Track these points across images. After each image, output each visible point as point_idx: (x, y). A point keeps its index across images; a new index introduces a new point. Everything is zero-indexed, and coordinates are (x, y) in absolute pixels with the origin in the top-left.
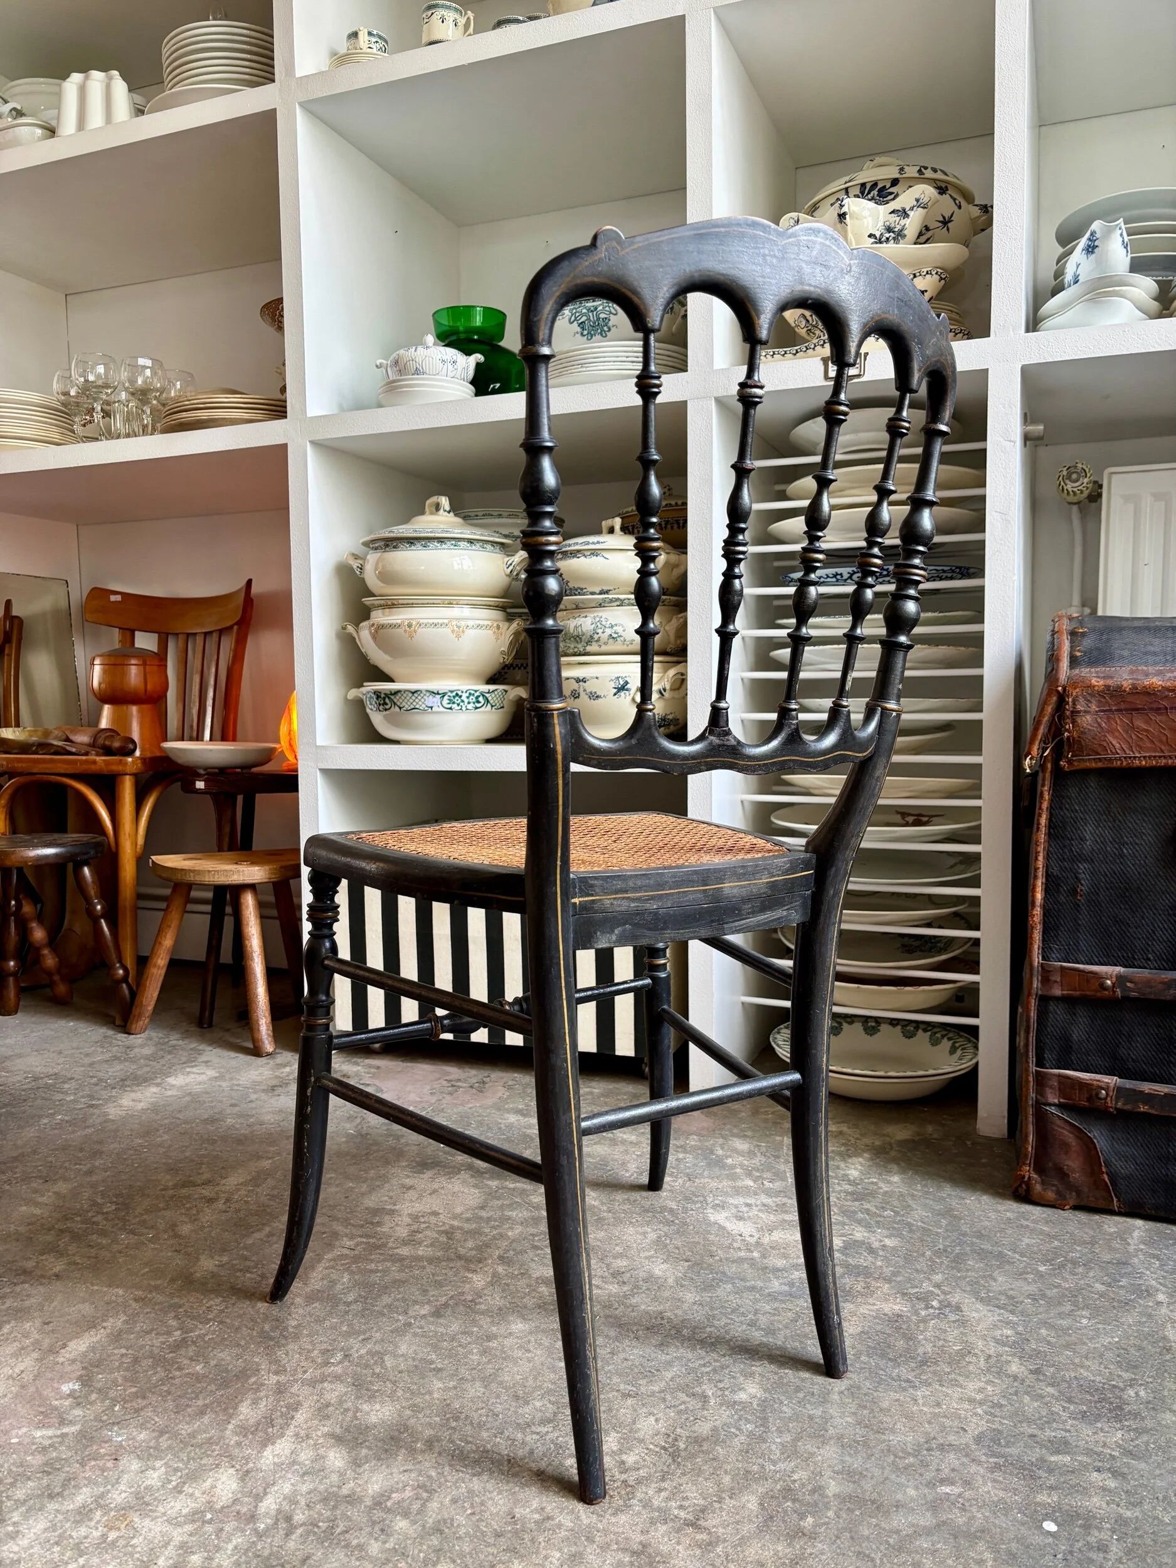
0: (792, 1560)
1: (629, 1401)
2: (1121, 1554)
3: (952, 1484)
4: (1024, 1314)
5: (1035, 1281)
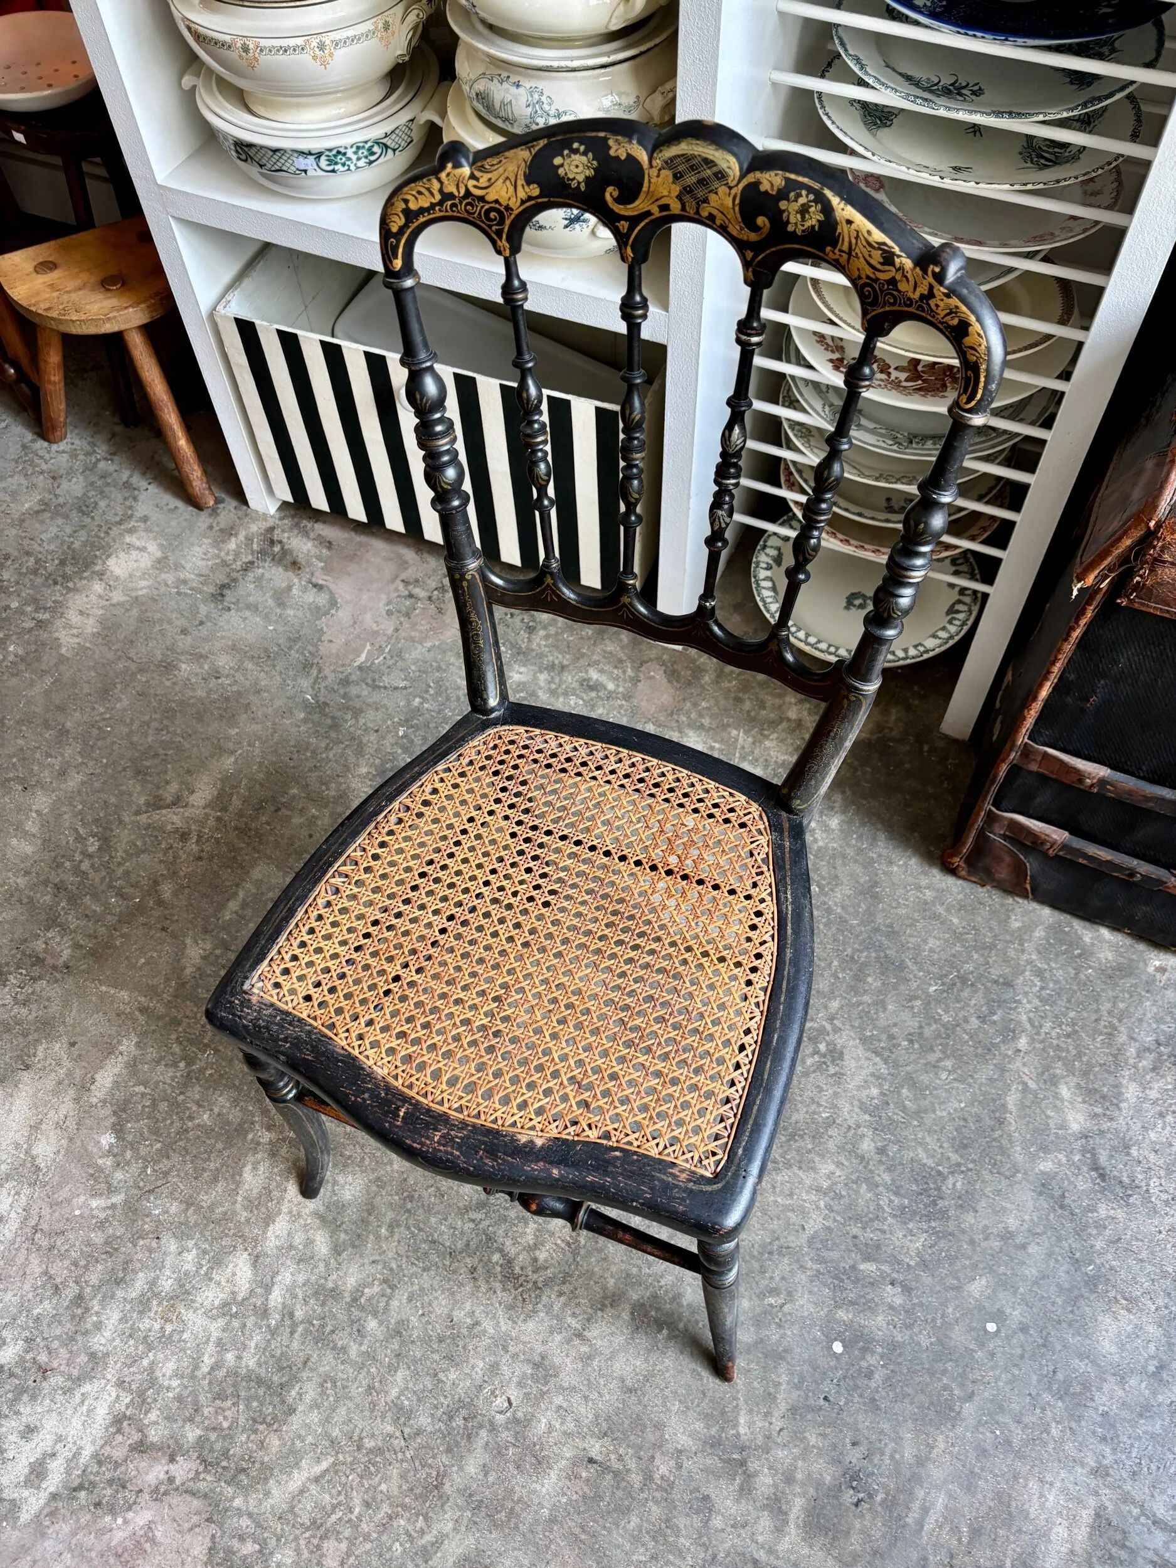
0: (644, 1376)
2: (880, 1382)
3: (778, 1295)
4: (896, 1065)
5: (920, 1012)
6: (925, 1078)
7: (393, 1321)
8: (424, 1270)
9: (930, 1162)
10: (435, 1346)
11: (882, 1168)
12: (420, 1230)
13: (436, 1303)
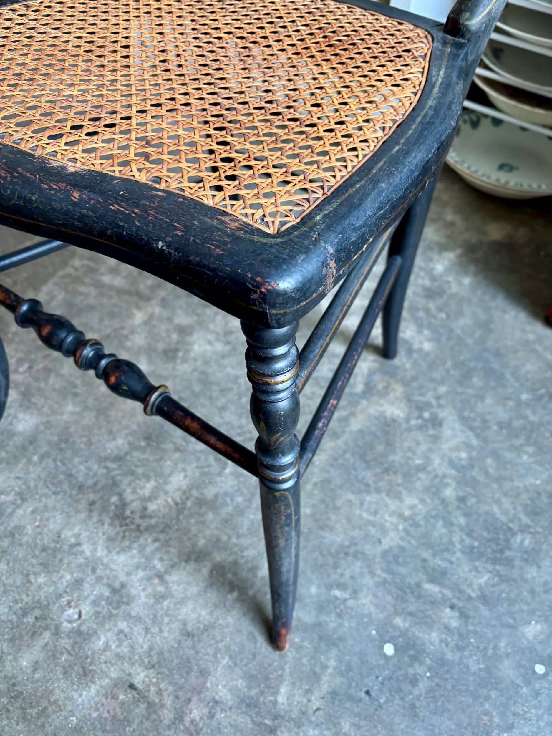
0: (205, 626)
1: (177, 455)
2: (423, 691)
3: (345, 590)
4: (485, 440)
5: (511, 409)
6: (509, 455)
7: (12, 525)
8: (54, 493)
9: (503, 518)
10: (37, 552)
11: (459, 512)
12: (64, 464)
13: (52, 520)
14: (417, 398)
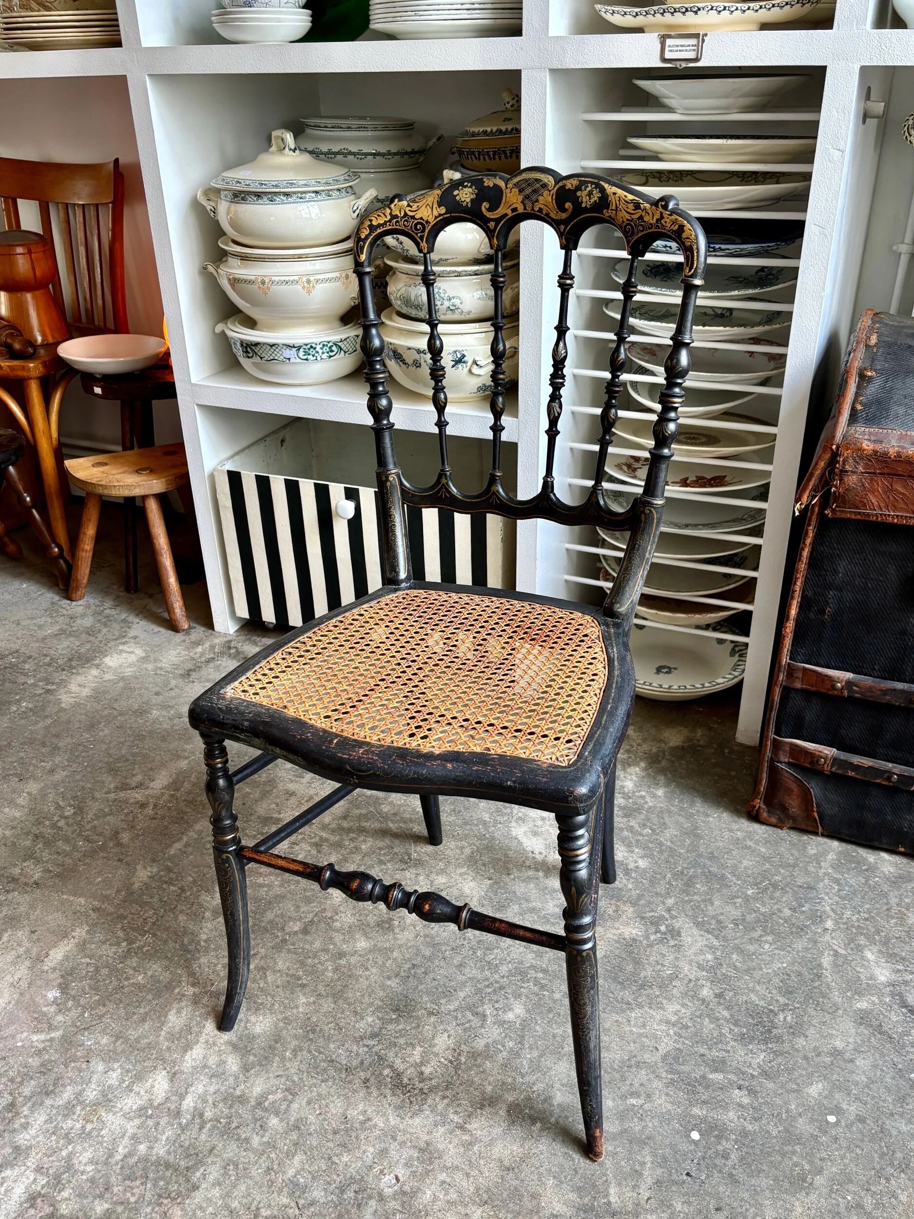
0: (521, 1158)
1: (433, 1019)
3: (638, 1097)
4: (725, 939)
5: (741, 905)
6: (751, 948)
7: (292, 1119)
8: (323, 1081)
9: (762, 1003)
10: (330, 1137)
11: (721, 1007)
12: (320, 1053)
13: (332, 1105)
14: (649, 914)
